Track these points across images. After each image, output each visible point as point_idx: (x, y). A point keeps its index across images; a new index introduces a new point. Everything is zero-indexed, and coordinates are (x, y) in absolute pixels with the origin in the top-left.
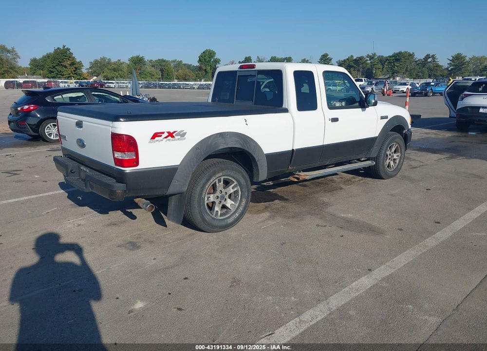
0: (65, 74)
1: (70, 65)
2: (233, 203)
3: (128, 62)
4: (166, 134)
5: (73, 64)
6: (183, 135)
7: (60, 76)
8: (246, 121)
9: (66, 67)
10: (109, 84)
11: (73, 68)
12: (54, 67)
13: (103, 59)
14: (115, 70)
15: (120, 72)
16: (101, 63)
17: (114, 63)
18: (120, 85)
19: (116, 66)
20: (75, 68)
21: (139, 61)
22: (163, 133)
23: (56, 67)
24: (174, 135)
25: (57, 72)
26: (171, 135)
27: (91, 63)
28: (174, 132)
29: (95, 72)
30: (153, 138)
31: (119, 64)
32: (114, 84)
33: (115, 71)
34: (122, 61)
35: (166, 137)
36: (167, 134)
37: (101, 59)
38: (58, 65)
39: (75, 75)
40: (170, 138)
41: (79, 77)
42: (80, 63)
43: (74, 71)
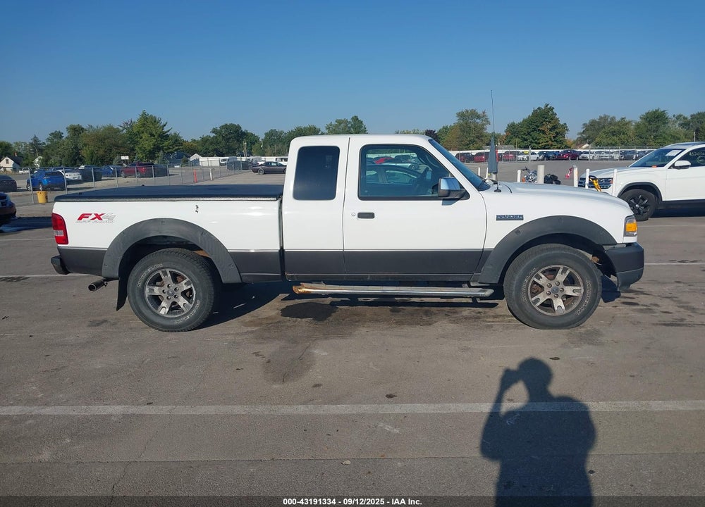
0: (541, 141)
1: (551, 130)
2: (186, 302)
3: (639, 120)
4: (93, 216)
5: (555, 128)
6: (111, 219)
7: (535, 144)
8: (197, 208)
9: (544, 132)
10: (585, 155)
11: (553, 133)
12: (529, 133)
13: (604, 118)
14: (614, 133)
15: (622, 136)
16: (599, 123)
17: (617, 124)
18: (602, 155)
19: (616, 128)
20: (556, 133)
21: (657, 118)
22: (90, 214)
23: (532, 133)
24: (101, 217)
25: (531, 140)
26: (98, 217)
27: (584, 124)
28: (102, 214)
29: (588, 138)
30: (80, 218)
31: (624, 123)
32: (593, 155)
33: (614, 135)
34: (627, 120)
35: (93, 219)
36: (95, 216)
37: (601, 118)
38: (535, 130)
39: (555, 143)
40: (97, 219)
41: (559, 146)
42: (565, 127)
43: (554, 137)
